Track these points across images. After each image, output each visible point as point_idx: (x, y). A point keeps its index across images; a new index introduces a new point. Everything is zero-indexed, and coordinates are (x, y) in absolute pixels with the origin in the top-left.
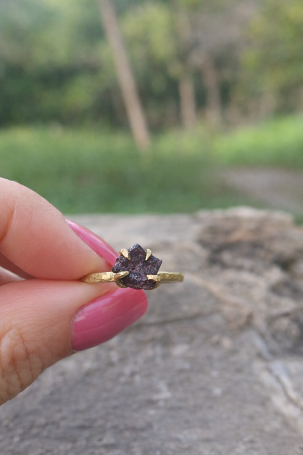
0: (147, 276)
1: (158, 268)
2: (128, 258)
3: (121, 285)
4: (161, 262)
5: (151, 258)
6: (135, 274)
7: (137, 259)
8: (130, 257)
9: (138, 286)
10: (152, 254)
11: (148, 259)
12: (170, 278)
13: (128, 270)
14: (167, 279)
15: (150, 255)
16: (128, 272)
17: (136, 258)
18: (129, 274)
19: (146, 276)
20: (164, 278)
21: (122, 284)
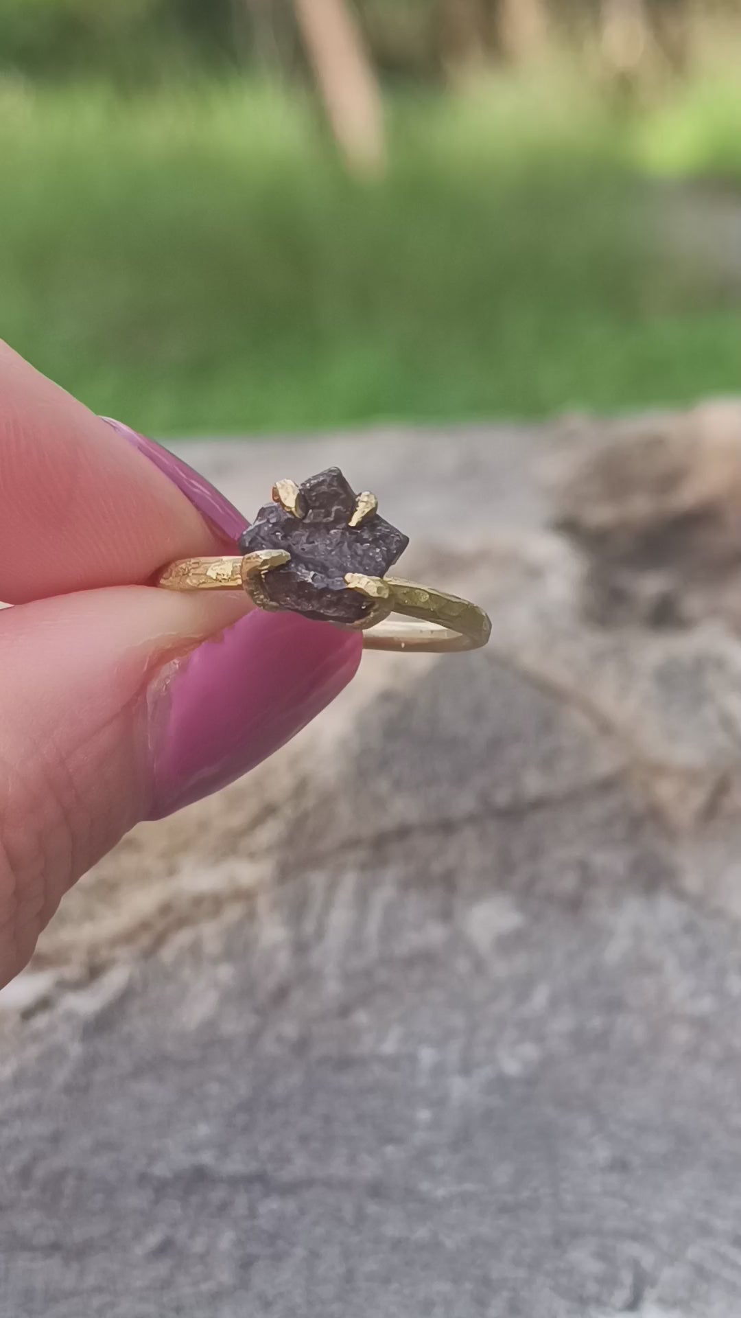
0: (348, 577)
1: (390, 559)
2: (293, 510)
3: (262, 597)
4: (404, 542)
5: (372, 520)
6: (310, 566)
7: (325, 517)
8: (301, 508)
9: (313, 606)
10: (374, 510)
11: (360, 525)
12: (433, 607)
13: (288, 549)
14: (422, 609)
15: (367, 510)
16: (289, 554)
17: (322, 515)
18: (289, 562)
19: (343, 577)
20: (410, 604)
21: (265, 597)
